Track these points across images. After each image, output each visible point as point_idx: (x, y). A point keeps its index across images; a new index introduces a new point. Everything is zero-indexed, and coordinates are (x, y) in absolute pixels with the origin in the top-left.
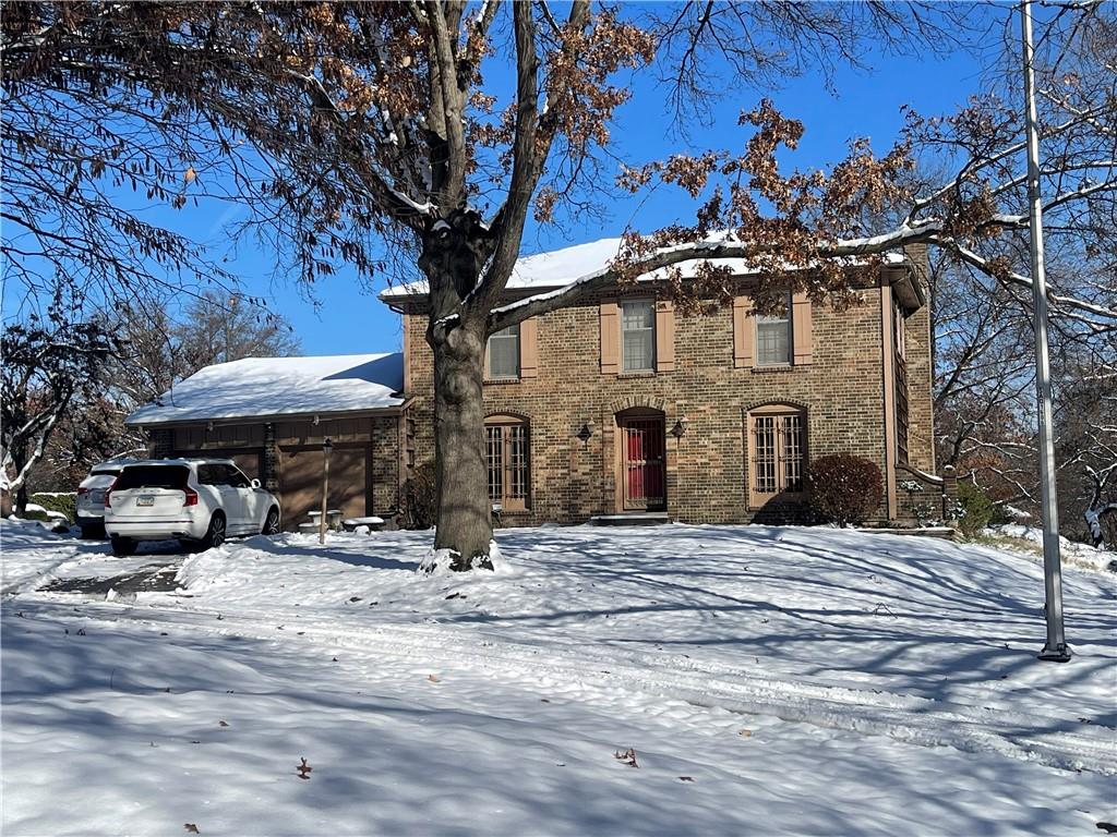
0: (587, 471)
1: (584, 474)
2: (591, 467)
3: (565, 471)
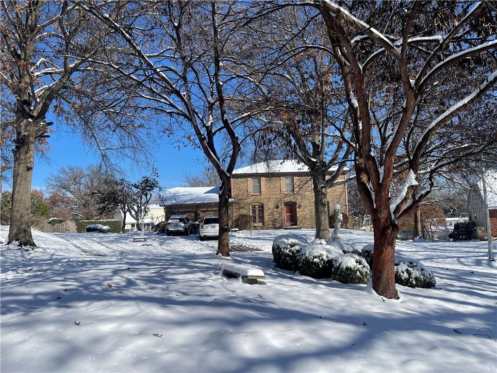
0: (278, 216)
3: (273, 216)
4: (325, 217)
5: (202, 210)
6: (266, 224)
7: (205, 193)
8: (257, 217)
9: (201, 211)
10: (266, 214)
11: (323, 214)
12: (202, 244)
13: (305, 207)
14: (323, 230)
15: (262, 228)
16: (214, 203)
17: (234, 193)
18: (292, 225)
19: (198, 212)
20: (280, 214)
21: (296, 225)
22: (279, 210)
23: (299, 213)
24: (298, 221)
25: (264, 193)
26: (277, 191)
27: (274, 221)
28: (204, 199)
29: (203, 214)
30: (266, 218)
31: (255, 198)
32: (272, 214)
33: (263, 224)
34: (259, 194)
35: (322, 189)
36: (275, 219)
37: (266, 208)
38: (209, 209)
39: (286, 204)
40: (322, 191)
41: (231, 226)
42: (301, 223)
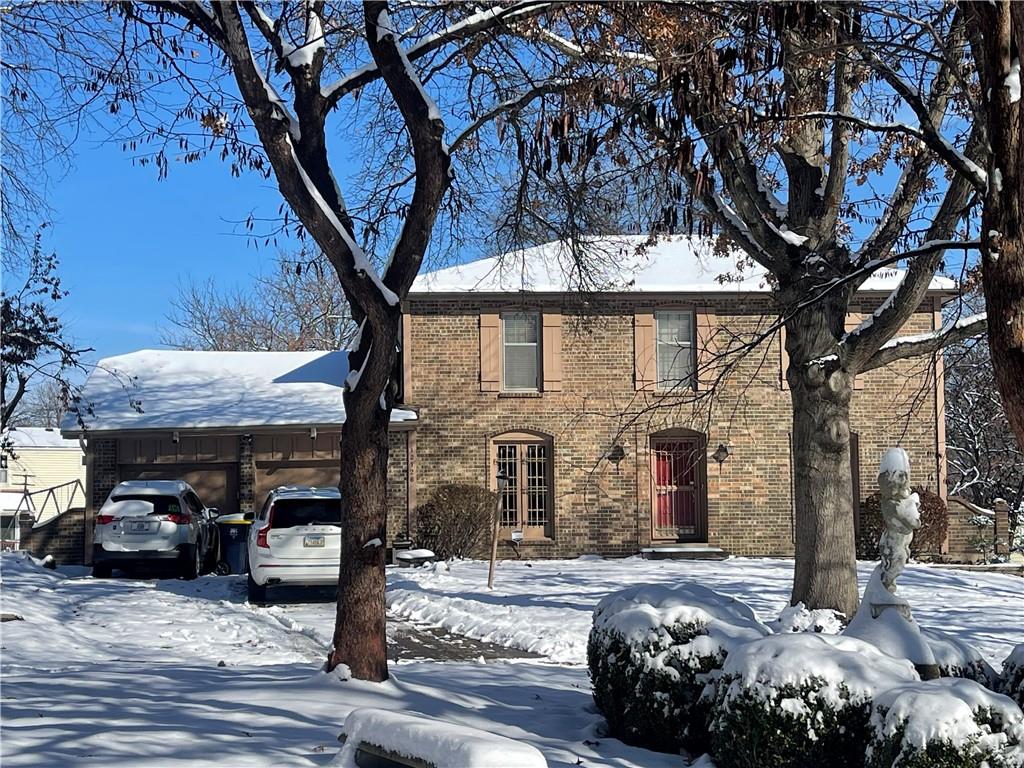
0: (619, 497)
1: (615, 500)
2: (624, 492)
3: (594, 496)
4: (838, 507)
5: (263, 458)
6: (562, 533)
7: (278, 381)
8: (523, 501)
9: (260, 465)
10: (563, 484)
11: (831, 490)
12: (259, 620)
13: (749, 457)
14: (828, 566)
15: (544, 551)
16: (320, 427)
17: (418, 384)
18: (682, 540)
19: (246, 469)
20: (631, 485)
21: (702, 538)
22: (626, 466)
23: (721, 484)
24: (712, 521)
25: (557, 387)
26: (615, 378)
27: (601, 520)
28: (275, 406)
29: (269, 480)
30: (564, 505)
31: (514, 410)
32: (590, 484)
33: (550, 532)
34: (534, 391)
35: (828, 376)
36: (606, 510)
37: (562, 456)
38: (297, 457)
39: (659, 441)
40: (826, 384)
41: (399, 535)
42: (725, 532)
